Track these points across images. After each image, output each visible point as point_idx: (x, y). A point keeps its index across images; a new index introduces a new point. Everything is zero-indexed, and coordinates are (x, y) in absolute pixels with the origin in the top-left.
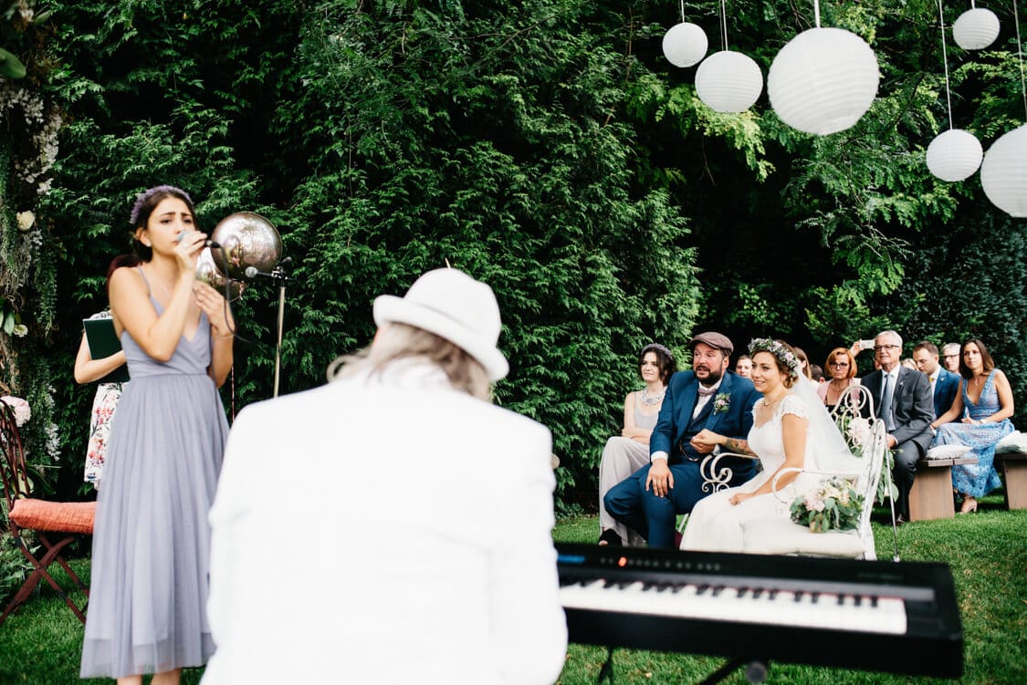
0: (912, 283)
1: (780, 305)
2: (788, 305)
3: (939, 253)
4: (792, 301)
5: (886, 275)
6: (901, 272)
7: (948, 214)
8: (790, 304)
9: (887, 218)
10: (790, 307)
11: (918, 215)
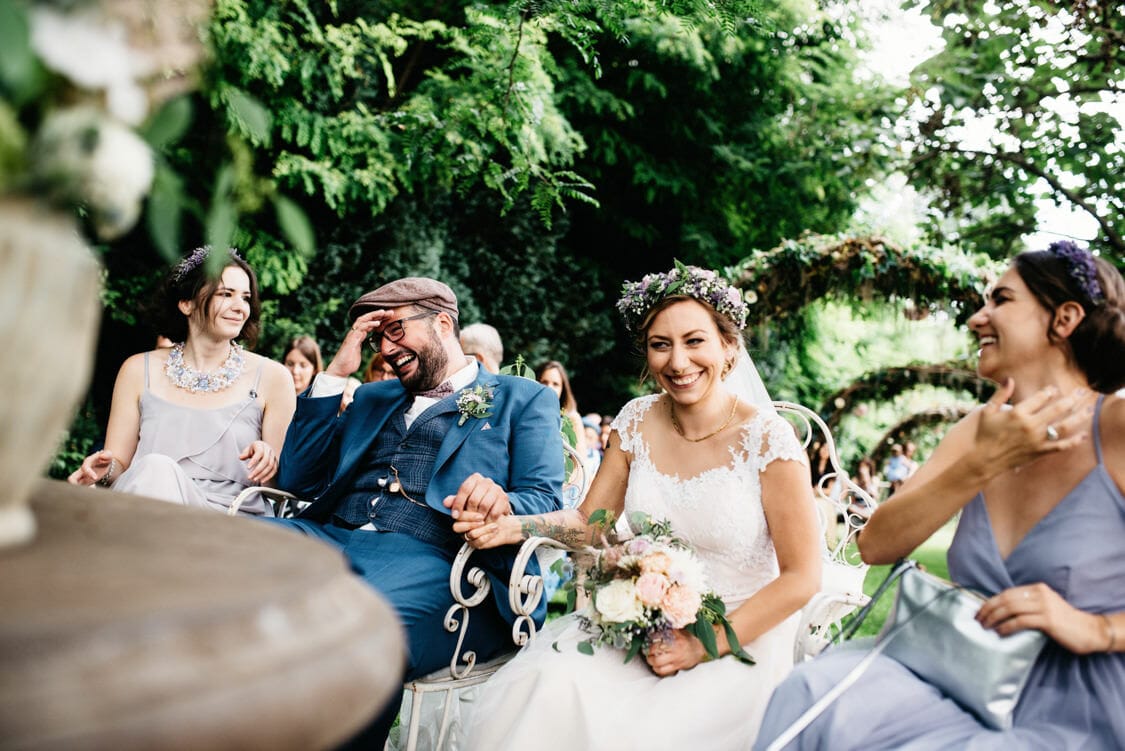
0: (314, 287)
1: (122, 282)
2: (135, 285)
3: (353, 253)
4: (143, 280)
5: (285, 266)
6: (304, 268)
7: (382, 204)
8: (140, 283)
9: (310, 188)
10: (139, 288)
11: (347, 195)
